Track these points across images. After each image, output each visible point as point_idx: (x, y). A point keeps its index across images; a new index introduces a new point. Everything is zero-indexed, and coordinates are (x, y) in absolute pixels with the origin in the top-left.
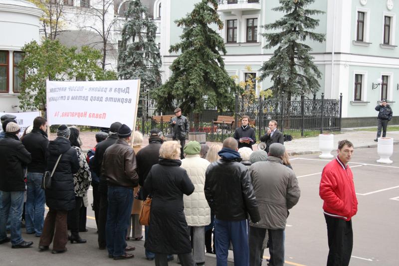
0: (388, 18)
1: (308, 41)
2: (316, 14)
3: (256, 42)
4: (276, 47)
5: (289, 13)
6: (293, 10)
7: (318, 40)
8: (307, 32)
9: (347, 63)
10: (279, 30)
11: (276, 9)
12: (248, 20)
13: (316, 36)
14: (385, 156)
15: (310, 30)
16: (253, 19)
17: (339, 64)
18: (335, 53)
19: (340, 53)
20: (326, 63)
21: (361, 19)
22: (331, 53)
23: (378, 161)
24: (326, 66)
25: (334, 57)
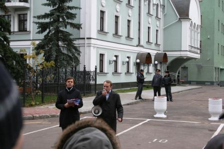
0: (117, 17)
1: (69, 29)
2: (74, 9)
3: (26, 31)
4: (46, 33)
5: (55, 8)
6: (57, 6)
7: (76, 28)
8: (68, 22)
9: (95, 45)
10: (47, 20)
11: (45, 5)
12: (19, 15)
13: (75, 26)
14: (160, 111)
15: (70, 21)
16: (24, 14)
17: (90, 46)
18: (87, 38)
19: (91, 38)
20: (80, 45)
21: (102, 16)
22: (84, 38)
23: (155, 116)
24: (81, 48)
25: (87, 41)
